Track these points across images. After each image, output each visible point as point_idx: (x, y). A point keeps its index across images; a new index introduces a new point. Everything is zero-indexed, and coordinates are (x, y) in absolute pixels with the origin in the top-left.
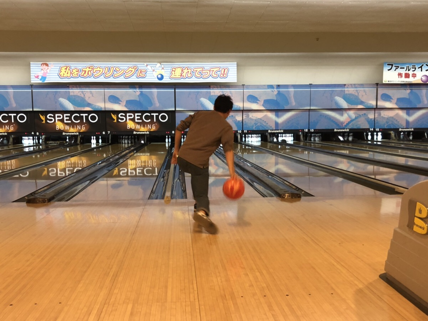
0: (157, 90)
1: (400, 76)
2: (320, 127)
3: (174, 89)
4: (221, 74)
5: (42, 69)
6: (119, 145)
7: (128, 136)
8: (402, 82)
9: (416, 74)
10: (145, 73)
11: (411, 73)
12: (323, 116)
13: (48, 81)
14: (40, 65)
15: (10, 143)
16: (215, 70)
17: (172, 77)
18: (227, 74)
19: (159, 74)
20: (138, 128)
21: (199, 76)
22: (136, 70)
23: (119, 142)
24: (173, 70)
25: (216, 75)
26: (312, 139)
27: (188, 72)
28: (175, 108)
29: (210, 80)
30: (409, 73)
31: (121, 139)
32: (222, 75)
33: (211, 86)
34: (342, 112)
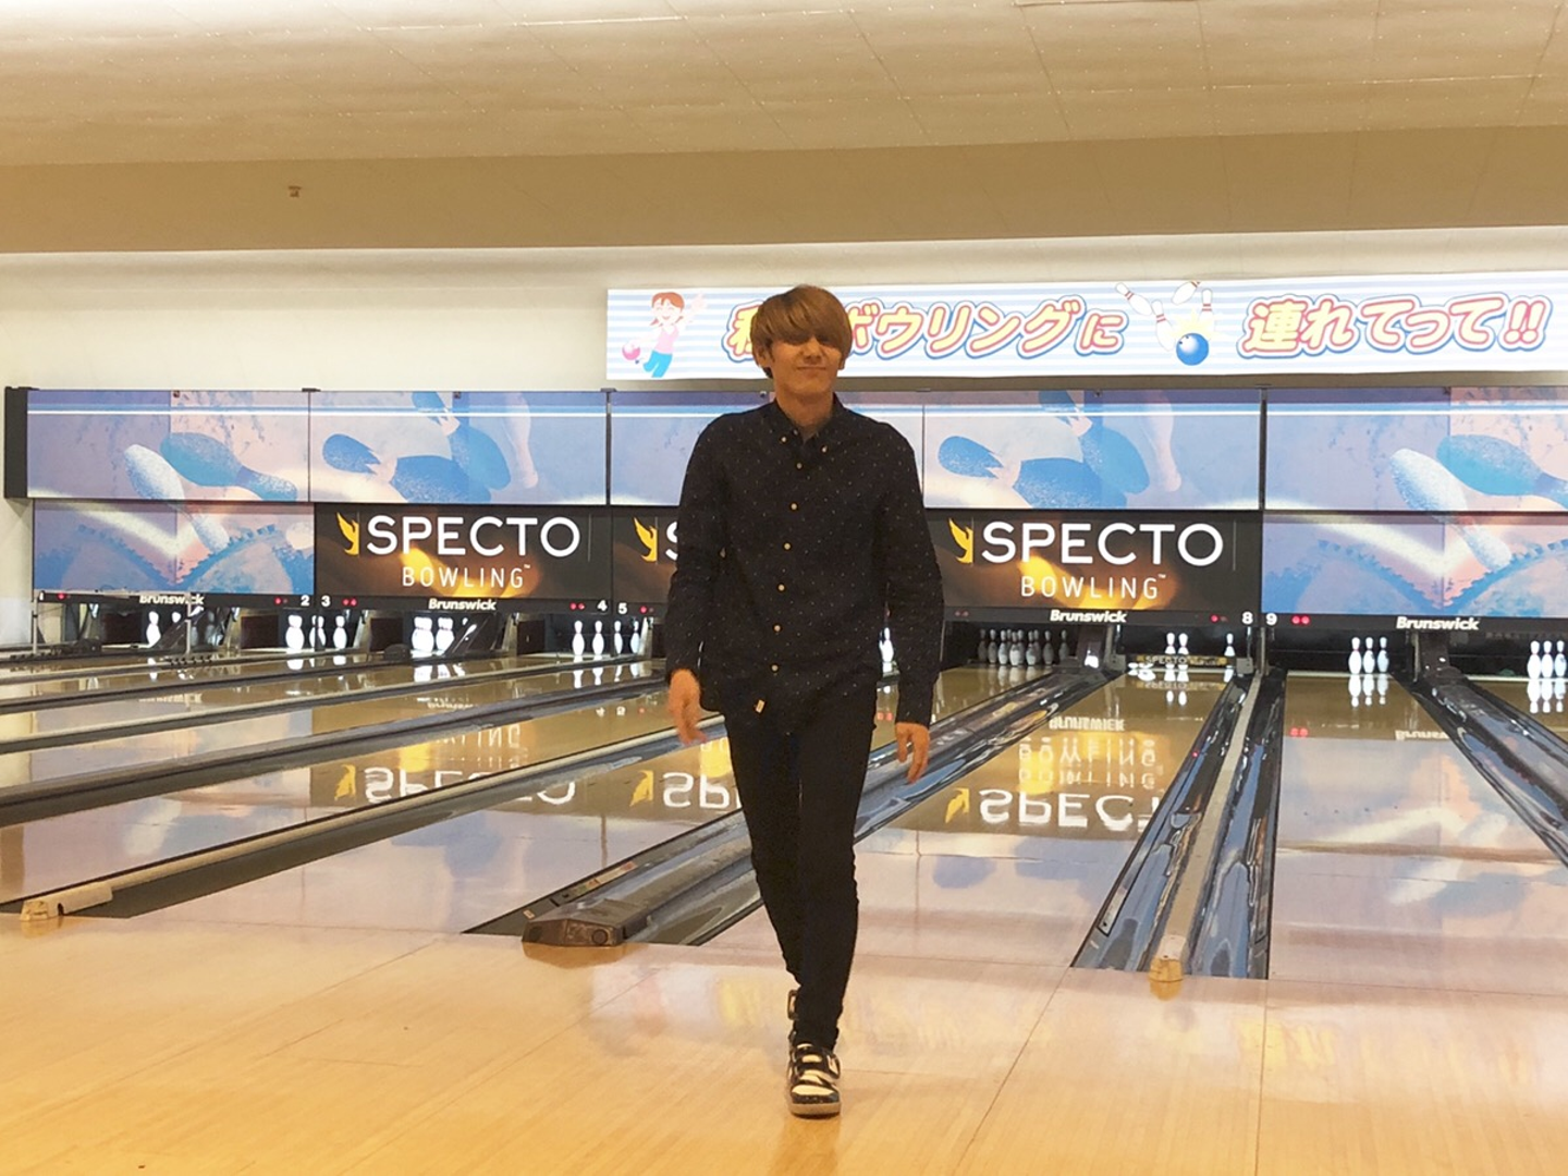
0: (1174, 409)
3: (1259, 405)
4: (1506, 328)
5: (656, 321)
6: (981, 671)
7: (1026, 628)
10: (1120, 332)
13: (678, 371)
14: (649, 303)
15: (505, 648)
16: (1478, 308)
17: (1249, 346)
18: (1540, 330)
19: (1187, 336)
20: (1073, 593)
21: (1393, 339)
22: (1075, 317)
23: (982, 655)
24: (1260, 313)
25: (1482, 337)
27: (1336, 321)
28: (1262, 501)
29: (1451, 360)
31: (992, 644)
32: (1514, 336)
33: (1454, 390)
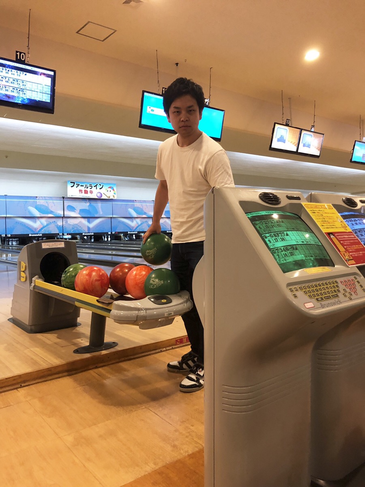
1: (81, 192)
2: (16, 232)
8: (82, 196)
9: (92, 191)
11: (89, 190)
12: (19, 223)
26: (10, 244)
30: (88, 190)
34: (35, 220)
